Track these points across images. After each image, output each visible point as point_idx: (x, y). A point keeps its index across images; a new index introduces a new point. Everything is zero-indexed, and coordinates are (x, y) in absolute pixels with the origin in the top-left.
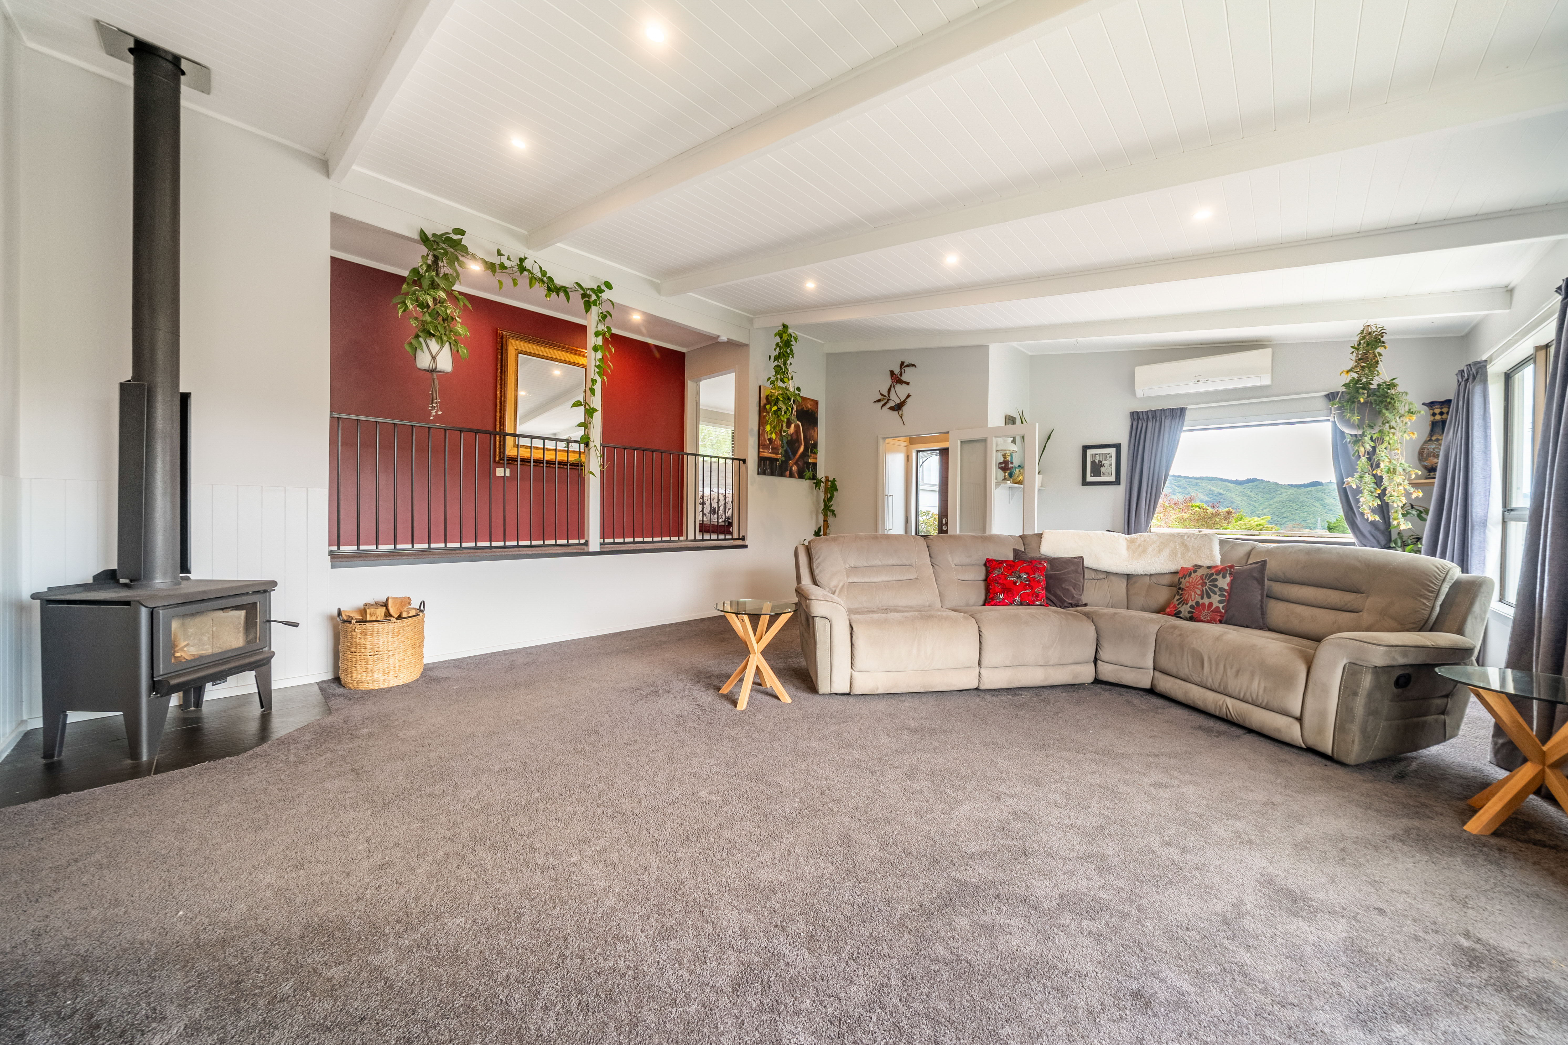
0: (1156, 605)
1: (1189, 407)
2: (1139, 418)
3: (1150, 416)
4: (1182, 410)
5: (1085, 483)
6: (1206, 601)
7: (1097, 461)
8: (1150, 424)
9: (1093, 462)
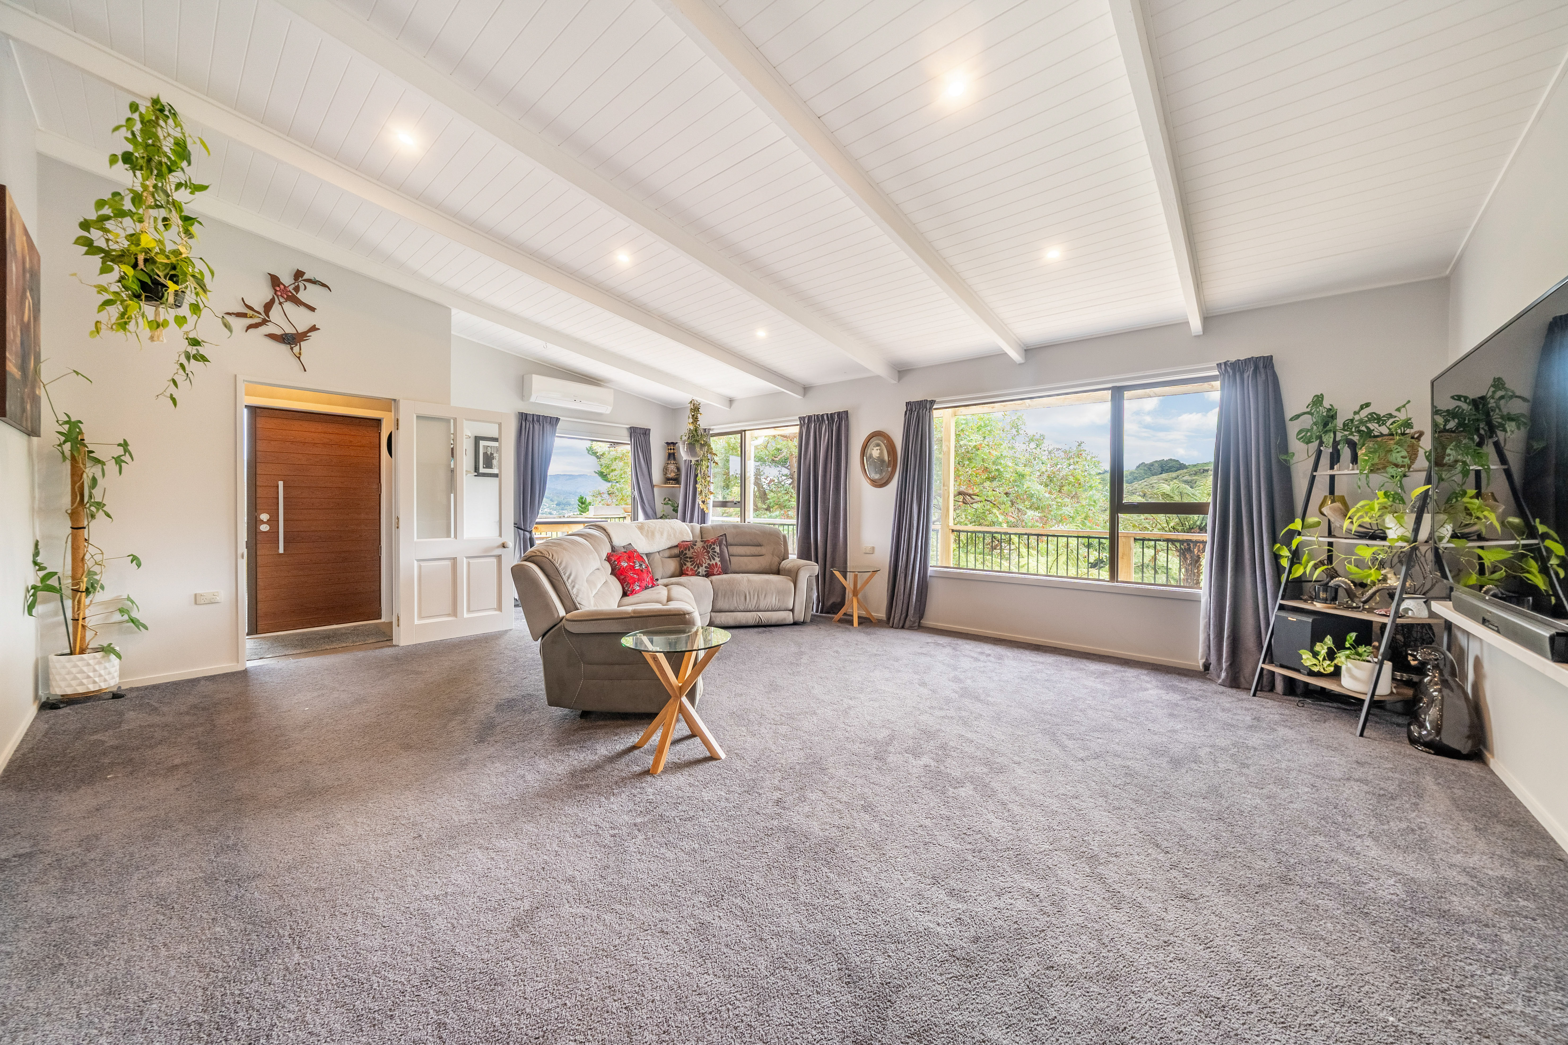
0: (669, 573)
1: (561, 418)
2: (526, 419)
3: (535, 419)
4: (558, 419)
5: (479, 474)
6: (713, 562)
7: (489, 453)
8: (536, 427)
9: (485, 454)
